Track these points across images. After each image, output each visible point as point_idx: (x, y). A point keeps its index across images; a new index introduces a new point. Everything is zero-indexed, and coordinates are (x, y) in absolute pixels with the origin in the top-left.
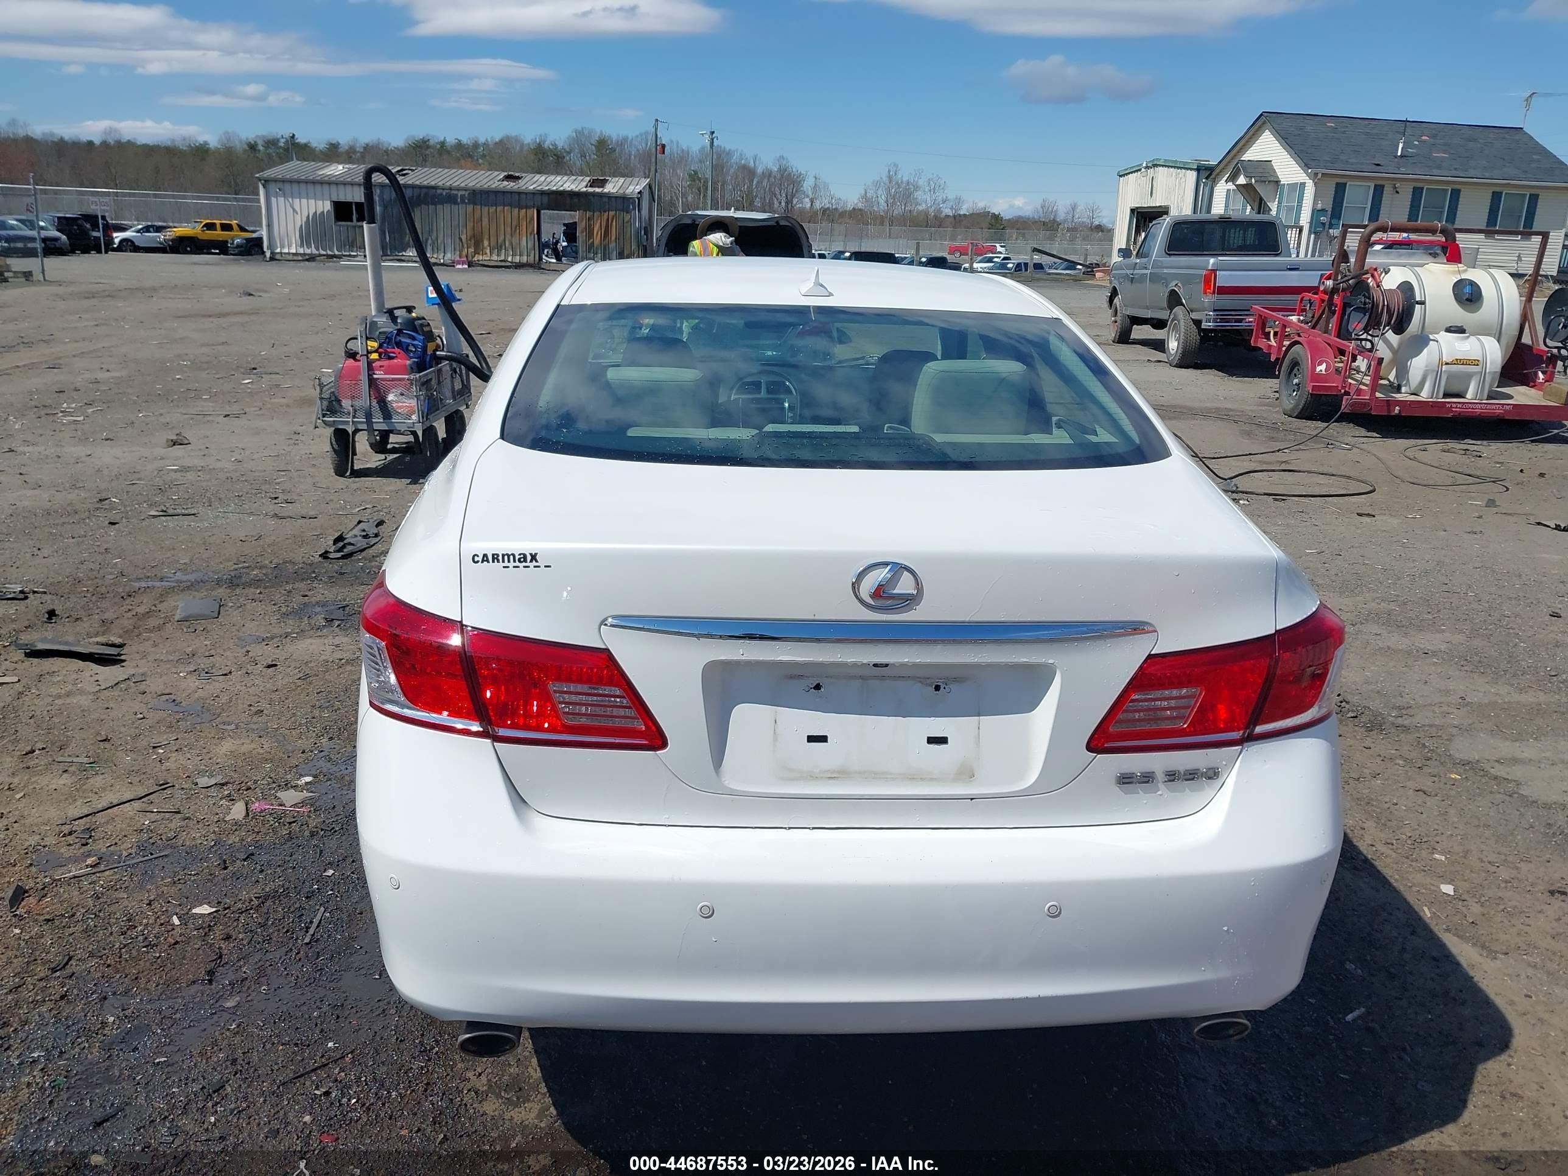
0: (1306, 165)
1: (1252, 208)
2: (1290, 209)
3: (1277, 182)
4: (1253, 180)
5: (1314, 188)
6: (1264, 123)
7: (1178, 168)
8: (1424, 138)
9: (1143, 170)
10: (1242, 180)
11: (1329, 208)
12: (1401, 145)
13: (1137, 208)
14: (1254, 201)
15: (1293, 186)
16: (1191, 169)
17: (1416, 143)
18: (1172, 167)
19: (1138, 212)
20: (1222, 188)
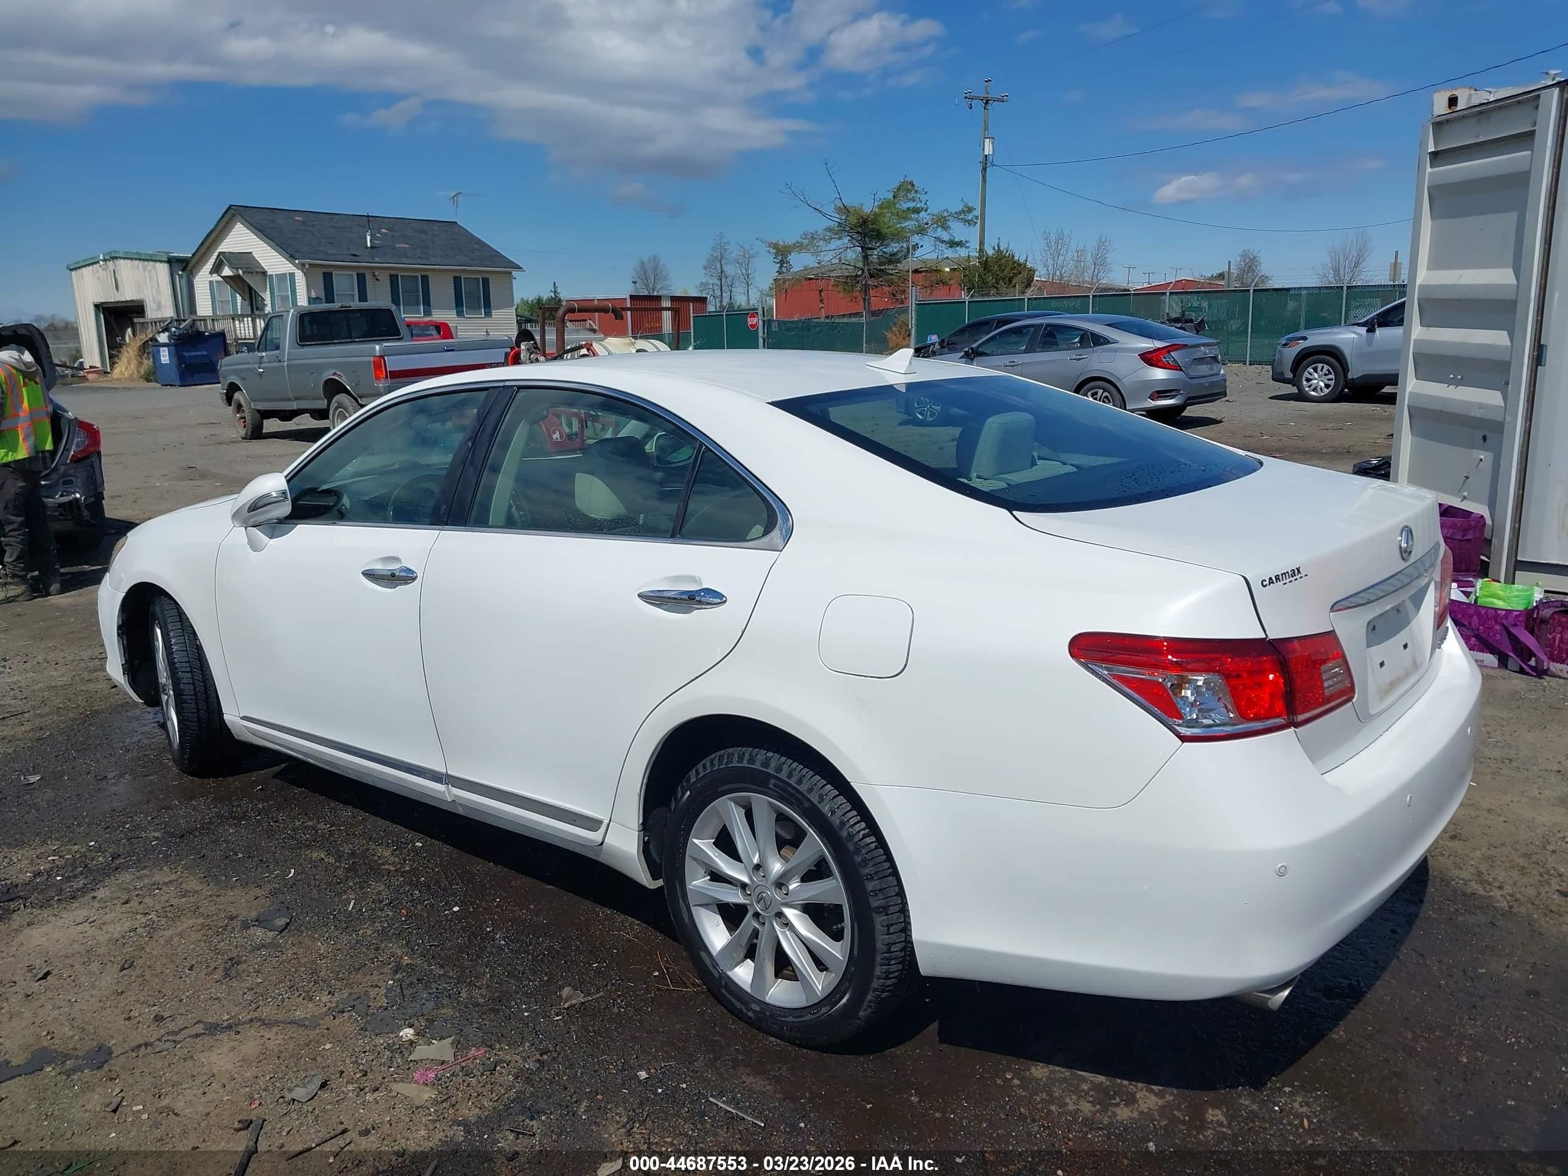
0: (291, 257)
1: (243, 298)
2: (284, 298)
3: (264, 273)
4: (240, 272)
5: (304, 278)
6: (233, 215)
7: (144, 260)
8: (383, 230)
9: (101, 263)
10: (227, 272)
11: (322, 295)
12: (368, 238)
13: (102, 303)
14: (244, 292)
15: (281, 277)
16: (161, 261)
17: (378, 235)
18: (136, 259)
19: (103, 308)
20: (203, 279)
